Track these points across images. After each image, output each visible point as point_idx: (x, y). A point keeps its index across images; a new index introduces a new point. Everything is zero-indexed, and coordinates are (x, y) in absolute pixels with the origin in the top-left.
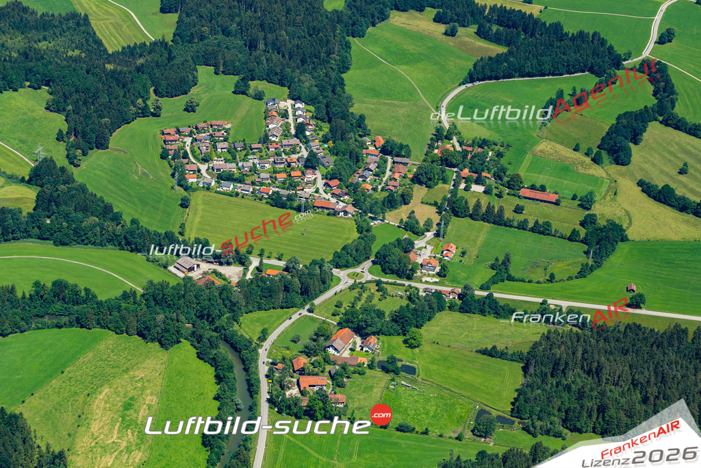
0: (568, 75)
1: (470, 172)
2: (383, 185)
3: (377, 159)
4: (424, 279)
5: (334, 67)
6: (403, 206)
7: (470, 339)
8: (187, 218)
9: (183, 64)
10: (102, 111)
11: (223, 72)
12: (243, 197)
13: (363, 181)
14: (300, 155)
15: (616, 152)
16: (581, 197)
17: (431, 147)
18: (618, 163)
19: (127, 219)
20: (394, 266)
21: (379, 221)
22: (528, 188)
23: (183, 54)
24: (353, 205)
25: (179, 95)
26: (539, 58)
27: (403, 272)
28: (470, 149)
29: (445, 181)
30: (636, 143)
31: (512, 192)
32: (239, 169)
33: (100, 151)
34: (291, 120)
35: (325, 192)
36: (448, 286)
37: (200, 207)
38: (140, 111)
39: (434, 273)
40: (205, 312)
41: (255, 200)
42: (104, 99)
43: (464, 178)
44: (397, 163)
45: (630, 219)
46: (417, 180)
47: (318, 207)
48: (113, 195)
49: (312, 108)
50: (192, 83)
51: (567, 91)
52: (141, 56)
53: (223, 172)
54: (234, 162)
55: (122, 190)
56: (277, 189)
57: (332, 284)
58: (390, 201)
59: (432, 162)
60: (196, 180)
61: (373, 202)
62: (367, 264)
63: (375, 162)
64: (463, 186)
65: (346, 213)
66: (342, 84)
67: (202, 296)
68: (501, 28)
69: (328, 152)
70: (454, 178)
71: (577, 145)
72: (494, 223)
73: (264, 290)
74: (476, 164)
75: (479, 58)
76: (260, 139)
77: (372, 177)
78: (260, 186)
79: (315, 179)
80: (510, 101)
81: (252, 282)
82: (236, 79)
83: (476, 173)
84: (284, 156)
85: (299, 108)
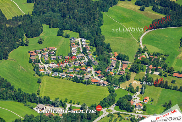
1: (153, 66)
2: (118, 72)
3: (116, 62)
4: (137, 112)
5: (96, 24)
6: (127, 81)
8: (40, 87)
9: (37, 24)
10: (5, 44)
11: (53, 27)
12: (62, 78)
13: (110, 71)
14: (85, 61)
17: (137, 56)
19: (16, 88)
20: (125, 106)
21: (117, 88)
22: (176, 73)
23: (37, 20)
24: (107, 81)
25: (35, 37)
26: (178, 19)
27: (128, 109)
28: (152, 57)
29: (143, 70)
31: (170, 74)
32: (61, 67)
33: (5, 60)
34: (80, 46)
35: (95, 76)
36: (147, 115)
37: (45, 83)
38: (20, 44)
39: (141, 109)
41: (67, 79)
42: (6, 39)
43: (150, 69)
44: (123, 63)
46: (132, 70)
47: (93, 82)
48: (10, 78)
49: (88, 41)
50: (40, 32)
52: (20, 21)
53: (54, 68)
55: (14, 76)
56: (76, 75)
57: (100, 114)
58: (121, 79)
59: (138, 62)
60: (43, 72)
61: (115, 80)
62: (114, 106)
63: (115, 63)
64: (150, 72)
65: (104, 84)
66: (100, 31)
67: (48, 120)
68: (162, 7)
69: (96, 59)
70: (147, 69)
72: (164, 88)
73: (73, 118)
74: (155, 63)
75: (154, 20)
76: (69, 54)
77: (114, 69)
78: (69, 74)
79: (91, 70)
80: (167, 37)
81: (67, 114)
82: (58, 29)
83: (155, 67)
84: (78, 61)
85: (83, 41)
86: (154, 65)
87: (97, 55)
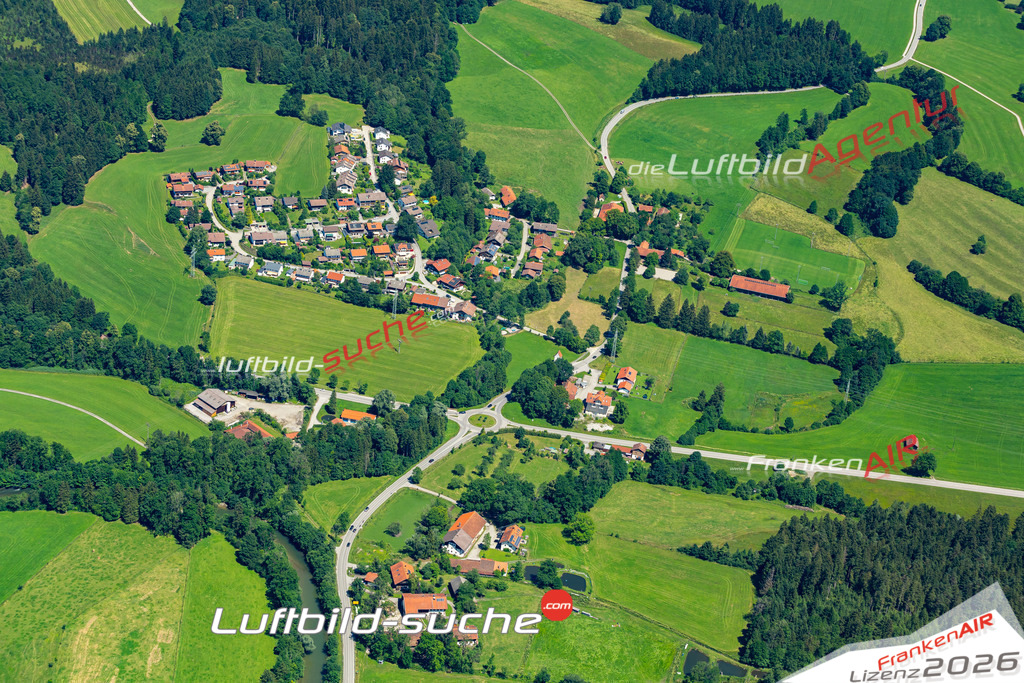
0: (793, 90)
1: (650, 247)
2: (517, 268)
3: (507, 225)
4: (590, 427)
5: (433, 73)
6: (551, 303)
7: (667, 530)
8: (211, 321)
9: (198, 67)
10: (72, 143)
11: (260, 79)
12: (299, 287)
13: (487, 260)
14: (387, 218)
15: (875, 216)
16: (824, 290)
17: (588, 204)
18: (876, 234)
19: (116, 324)
20: (543, 405)
21: (514, 328)
22: (741, 274)
23: (197, 48)
24: (474, 301)
25: (192, 117)
26: (749, 62)
27: (557, 415)
28: (649, 209)
29: (613, 261)
30: (902, 202)
31: (719, 281)
32: (292, 240)
33: (70, 207)
34: (369, 159)
35: (428, 280)
36: (629, 438)
37: (232, 304)
38: (132, 143)
39: (605, 416)
40: (248, 485)
41: (318, 291)
42: (74, 122)
43: (642, 257)
44: (537, 231)
45: (901, 327)
46: (569, 259)
47: (419, 305)
48: (93, 282)
49: (401, 140)
50: (212, 97)
51: (794, 115)
52: (129, 49)
53: (267, 245)
54: (284, 229)
55: (106, 273)
56: (353, 275)
57: (447, 435)
59: (594, 231)
60: (223, 258)
61: (505, 297)
62: (500, 401)
63: (504, 229)
64: (641, 270)
65: (462, 314)
66: (447, 100)
67: (242, 457)
68: (688, 13)
69: (429, 213)
70: (627, 256)
71: (814, 204)
72: (693, 333)
73: (340, 448)
74: (660, 233)
75: (656, 61)
76: (324, 190)
77: (500, 255)
78: (325, 268)
79: (412, 258)
80: (706, 130)
81: (320, 432)
82: (281, 91)
83: (660, 248)
84: (361, 220)
85: (382, 139)
86: (657, 243)
87: (434, 197)
